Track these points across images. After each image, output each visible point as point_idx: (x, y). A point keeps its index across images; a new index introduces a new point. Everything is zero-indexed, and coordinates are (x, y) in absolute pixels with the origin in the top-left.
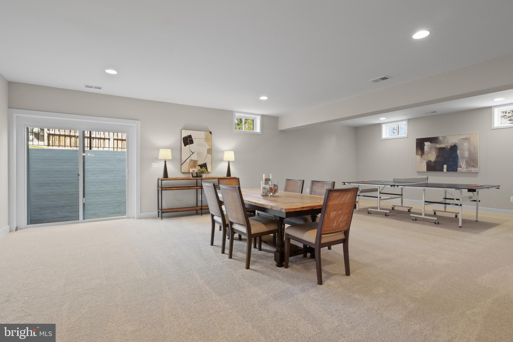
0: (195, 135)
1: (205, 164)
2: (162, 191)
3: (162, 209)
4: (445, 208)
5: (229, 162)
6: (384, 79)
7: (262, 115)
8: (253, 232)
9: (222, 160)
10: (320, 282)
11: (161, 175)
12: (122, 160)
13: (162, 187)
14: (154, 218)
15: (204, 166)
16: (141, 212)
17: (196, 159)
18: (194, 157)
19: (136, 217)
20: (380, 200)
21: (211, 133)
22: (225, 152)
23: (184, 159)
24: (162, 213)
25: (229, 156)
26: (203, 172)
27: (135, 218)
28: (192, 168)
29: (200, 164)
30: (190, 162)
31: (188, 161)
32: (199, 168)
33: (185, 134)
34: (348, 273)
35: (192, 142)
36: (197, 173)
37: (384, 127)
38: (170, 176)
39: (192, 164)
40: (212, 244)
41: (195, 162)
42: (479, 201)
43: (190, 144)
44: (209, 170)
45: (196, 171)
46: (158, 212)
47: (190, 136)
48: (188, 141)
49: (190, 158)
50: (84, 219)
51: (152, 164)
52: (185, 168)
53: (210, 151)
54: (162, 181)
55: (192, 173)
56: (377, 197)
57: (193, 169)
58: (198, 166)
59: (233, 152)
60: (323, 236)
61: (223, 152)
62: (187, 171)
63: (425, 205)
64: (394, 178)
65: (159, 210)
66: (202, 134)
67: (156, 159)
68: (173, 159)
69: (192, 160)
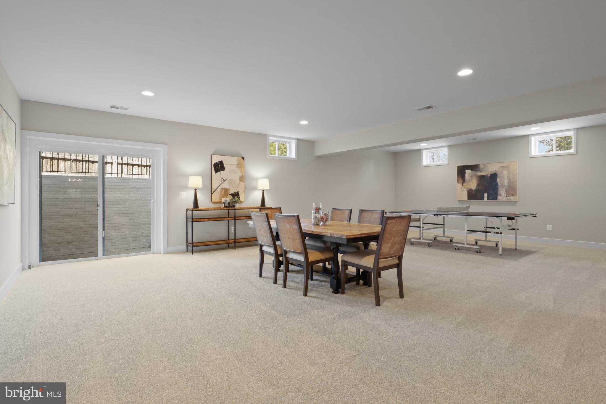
0: (227, 161)
1: (238, 192)
2: (193, 222)
3: (192, 243)
4: (486, 237)
5: (263, 191)
6: (429, 107)
7: (298, 139)
8: (310, 260)
9: (255, 189)
10: (378, 304)
11: (191, 205)
12: (138, 189)
13: (193, 218)
14: (181, 252)
15: (236, 195)
16: (168, 247)
17: (228, 187)
18: (226, 185)
19: (162, 252)
20: (423, 230)
21: (243, 158)
22: (259, 180)
23: (214, 187)
24: (193, 247)
25: (264, 184)
26: (236, 202)
27: (160, 253)
28: (223, 197)
29: (232, 192)
30: (221, 190)
31: (219, 189)
32: (231, 197)
33: (216, 159)
34: (402, 296)
35: (223, 169)
36: (229, 203)
37: (425, 153)
38: (200, 206)
39: (223, 193)
40: (260, 276)
41: (227, 190)
42: (518, 229)
43: (221, 171)
44: (242, 199)
45: (228, 201)
46: (187, 246)
47: (221, 162)
48: (219, 167)
49: (221, 186)
50: (104, 254)
51: (180, 192)
52: (216, 197)
53: (242, 179)
54: (193, 212)
55: (224, 203)
56: (420, 227)
57: (225, 199)
58: (230, 194)
59: (268, 180)
60: (380, 260)
61: (257, 179)
62: (218, 201)
63: (467, 233)
64: (437, 207)
65: (188, 244)
66: (234, 160)
67: (185, 187)
68: (203, 188)
69: (223, 189)
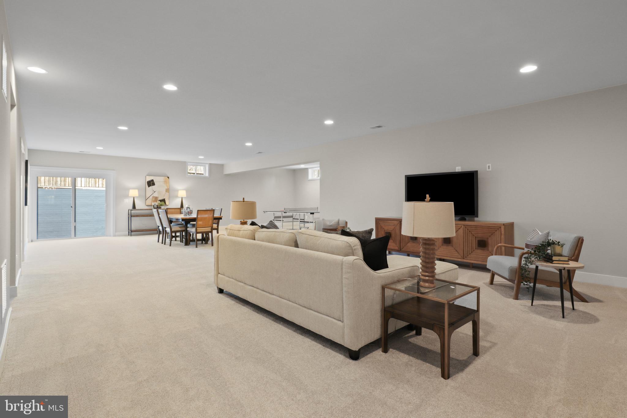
0: (156, 179)
1: (164, 199)
2: (132, 217)
3: (131, 230)
5: (182, 198)
7: (210, 164)
8: (173, 230)
9: (177, 197)
11: (131, 207)
12: (99, 197)
13: (132, 215)
14: (125, 236)
15: (164, 201)
16: (116, 232)
17: (157, 196)
18: (155, 195)
19: (112, 235)
21: (168, 177)
22: (179, 191)
23: (147, 196)
24: (131, 232)
25: (182, 193)
26: (161, 205)
27: (111, 236)
28: (154, 202)
29: (160, 199)
30: (152, 198)
31: (151, 197)
32: (160, 202)
33: (149, 179)
35: (154, 184)
36: (157, 206)
37: (310, 171)
38: (137, 207)
39: (154, 199)
40: (158, 242)
41: (156, 198)
43: (153, 186)
44: (167, 203)
45: (157, 204)
46: (129, 232)
47: (152, 180)
48: (151, 183)
49: (152, 196)
50: (75, 236)
51: (125, 199)
52: (149, 202)
53: (168, 190)
54: (132, 211)
55: (153, 206)
57: (155, 203)
58: (158, 200)
59: (185, 191)
61: (178, 191)
62: (150, 204)
64: (285, 207)
65: (129, 231)
66: (162, 179)
67: (127, 196)
68: (140, 196)
69: (154, 197)
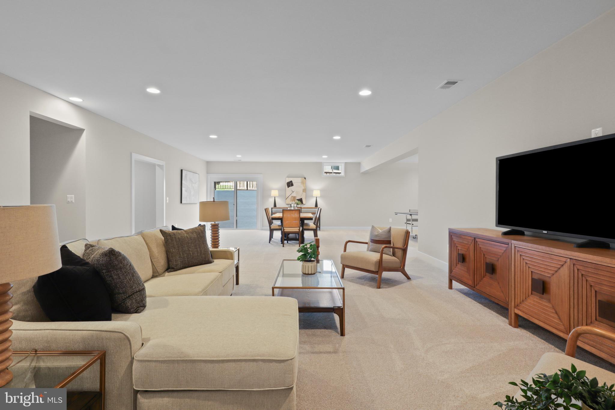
0: (294, 181)
1: (301, 199)
5: (316, 197)
7: (345, 162)
9: (312, 196)
11: (273, 206)
15: (301, 200)
16: (263, 227)
18: (294, 195)
19: (260, 229)
20: (412, 226)
21: (305, 178)
22: (314, 191)
23: (287, 196)
25: (317, 193)
26: (298, 204)
28: (292, 201)
29: (298, 199)
30: (291, 197)
31: (290, 197)
33: (288, 180)
35: (292, 185)
38: (277, 206)
39: (292, 199)
41: (294, 197)
44: (304, 202)
47: (291, 182)
48: (290, 184)
49: (291, 195)
50: (237, 227)
51: (267, 199)
52: (289, 201)
53: (305, 190)
54: (273, 209)
56: (410, 224)
58: (296, 200)
59: (319, 191)
61: (312, 190)
62: (289, 203)
64: (410, 209)
66: (300, 180)
67: (270, 196)
68: (280, 196)
